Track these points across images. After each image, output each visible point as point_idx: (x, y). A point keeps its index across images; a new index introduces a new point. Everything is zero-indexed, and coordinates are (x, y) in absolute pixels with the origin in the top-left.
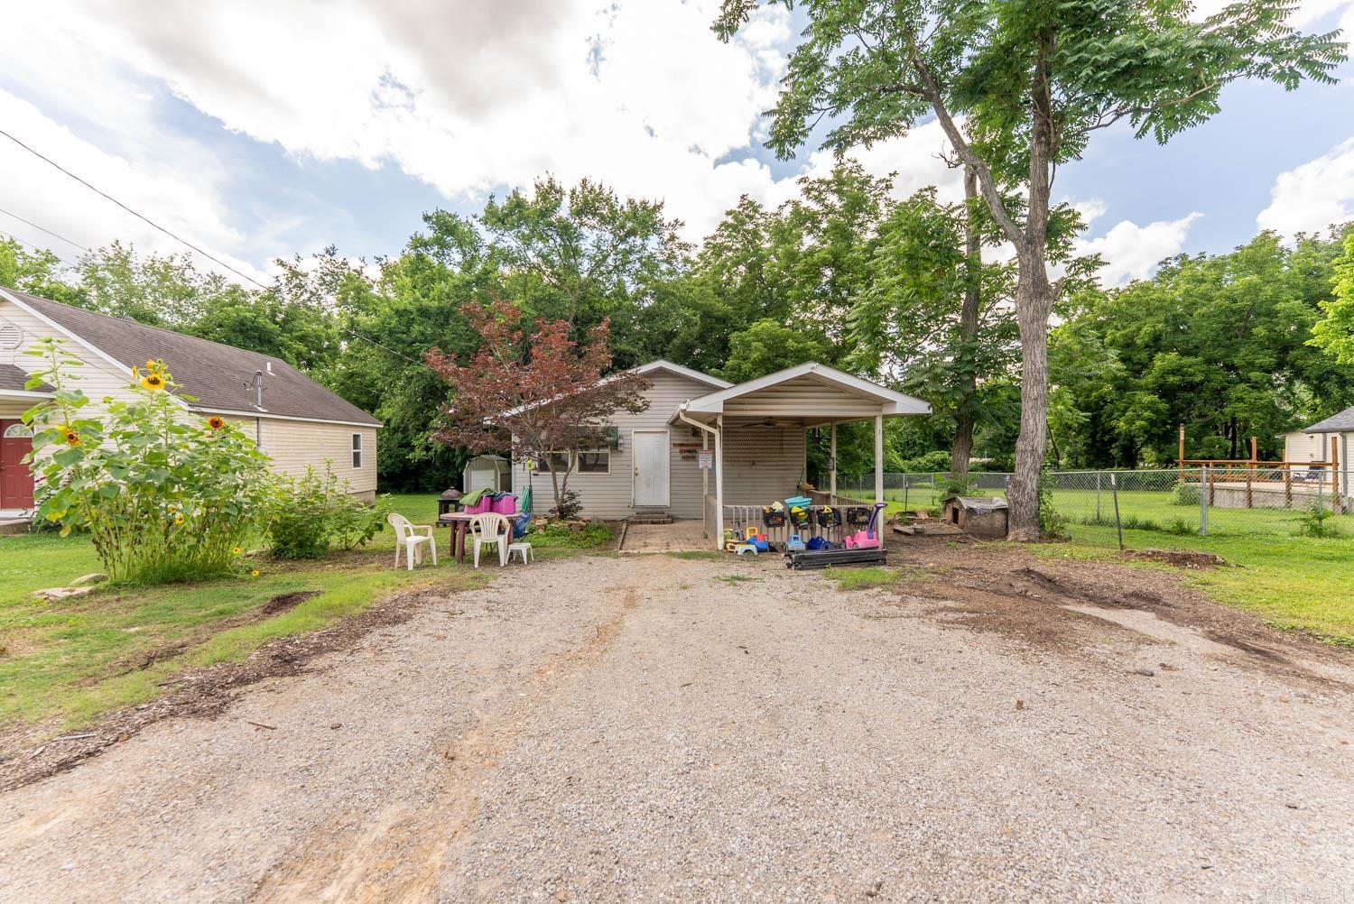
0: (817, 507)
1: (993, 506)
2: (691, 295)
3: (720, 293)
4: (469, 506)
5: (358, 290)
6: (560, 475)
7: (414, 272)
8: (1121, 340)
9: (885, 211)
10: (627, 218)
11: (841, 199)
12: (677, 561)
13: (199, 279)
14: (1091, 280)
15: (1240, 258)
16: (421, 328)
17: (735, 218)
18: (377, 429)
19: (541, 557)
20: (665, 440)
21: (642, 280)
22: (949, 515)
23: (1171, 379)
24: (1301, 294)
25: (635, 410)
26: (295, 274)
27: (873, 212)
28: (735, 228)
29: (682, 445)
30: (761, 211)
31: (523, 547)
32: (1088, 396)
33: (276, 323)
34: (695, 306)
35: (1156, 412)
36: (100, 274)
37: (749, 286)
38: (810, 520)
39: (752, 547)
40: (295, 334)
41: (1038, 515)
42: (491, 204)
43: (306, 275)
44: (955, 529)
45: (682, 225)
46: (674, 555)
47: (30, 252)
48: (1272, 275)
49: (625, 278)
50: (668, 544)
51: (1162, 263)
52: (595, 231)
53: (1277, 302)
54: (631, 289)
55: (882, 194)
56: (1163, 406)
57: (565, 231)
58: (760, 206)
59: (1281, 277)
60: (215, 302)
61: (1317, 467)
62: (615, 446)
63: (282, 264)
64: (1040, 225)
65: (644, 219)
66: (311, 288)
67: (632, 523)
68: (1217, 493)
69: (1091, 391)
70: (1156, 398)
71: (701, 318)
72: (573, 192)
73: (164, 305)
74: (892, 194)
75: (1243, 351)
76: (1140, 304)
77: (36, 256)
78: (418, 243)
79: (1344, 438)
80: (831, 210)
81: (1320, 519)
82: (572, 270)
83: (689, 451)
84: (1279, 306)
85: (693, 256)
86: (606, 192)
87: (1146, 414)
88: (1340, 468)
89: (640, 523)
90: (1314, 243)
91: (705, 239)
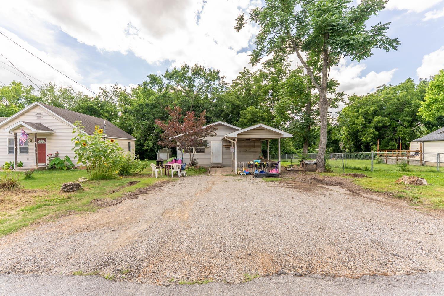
0: (262, 163)
1: (313, 163)
2: (228, 99)
3: (238, 98)
4: (169, 162)
5: (125, 97)
6: (192, 154)
7: (144, 92)
8: (364, 112)
9: (289, 72)
10: (209, 75)
11: (274, 69)
12: (225, 176)
13: (74, 93)
14: (342, 99)
15: (401, 87)
16: (147, 110)
17: (242, 75)
18: (135, 140)
19: (188, 175)
20: (221, 144)
21: (213, 94)
22: (301, 166)
23: (379, 124)
24: (420, 98)
25: (213, 136)
26: (105, 92)
27: (285, 74)
28: (242, 78)
29: (226, 145)
30: (250, 72)
31: (184, 172)
32: (353, 130)
33: (99, 107)
34: (230, 102)
35: (374, 135)
36: (46, 92)
37: (246, 96)
38: (260, 166)
39: (245, 173)
40: (105, 110)
41: (324, 165)
42: (167, 72)
43: (108, 92)
44: (303, 169)
45: (226, 77)
46: (224, 175)
47: (26, 86)
48: (411, 92)
49: (208, 94)
50: (222, 173)
51: (378, 87)
52: (199, 80)
53: (412, 100)
54: (210, 96)
55: (287, 68)
56: (377, 133)
57: (190, 79)
58: (250, 71)
59: (414, 92)
60: (80, 100)
61: (417, 152)
62: (206, 146)
63: (101, 89)
64: (325, 85)
65: (214, 75)
66: (110, 96)
67: (212, 168)
68: (388, 160)
69: (354, 128)
70: (374, 130)
71: (232, 106)
72: (192, 68)
73: (64, 101)
74: (290, 68)
75: (402, 116)
76: (370, 101)
77: (27, 87)
78: (145, 84)
79: (423, 143)
80: (272, 73)
81: (405, 166)
82: (191, 91)
83: (228, 147)
84: (413, 102)
85: (229, 86)
86: (202, 68)
87: (371, 135)
88: (422, 152)
89: (214, 168)
90: (425, 82)
91: (233, 81)
